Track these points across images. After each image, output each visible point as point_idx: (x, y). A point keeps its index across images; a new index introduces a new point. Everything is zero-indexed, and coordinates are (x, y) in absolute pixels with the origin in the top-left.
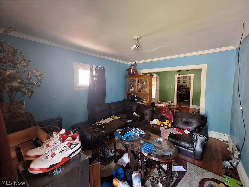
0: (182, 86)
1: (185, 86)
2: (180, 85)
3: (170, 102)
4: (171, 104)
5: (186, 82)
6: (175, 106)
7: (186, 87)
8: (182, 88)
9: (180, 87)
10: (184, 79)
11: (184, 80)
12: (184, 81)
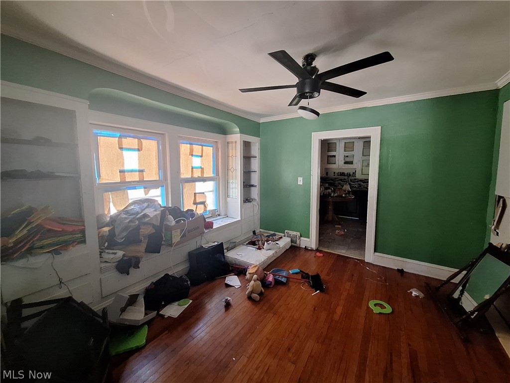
0: (342, 174)
1: (350, 175)
2: (337, 172)
3: (295, 233)
4: (298, 242)
5: (351, 163)
6: (312, 250)
7: (352, 178)
8: (341, 180)
9: (336, 176)
10: (347, 153)
11: (347, 157)
12: (348, 159)
